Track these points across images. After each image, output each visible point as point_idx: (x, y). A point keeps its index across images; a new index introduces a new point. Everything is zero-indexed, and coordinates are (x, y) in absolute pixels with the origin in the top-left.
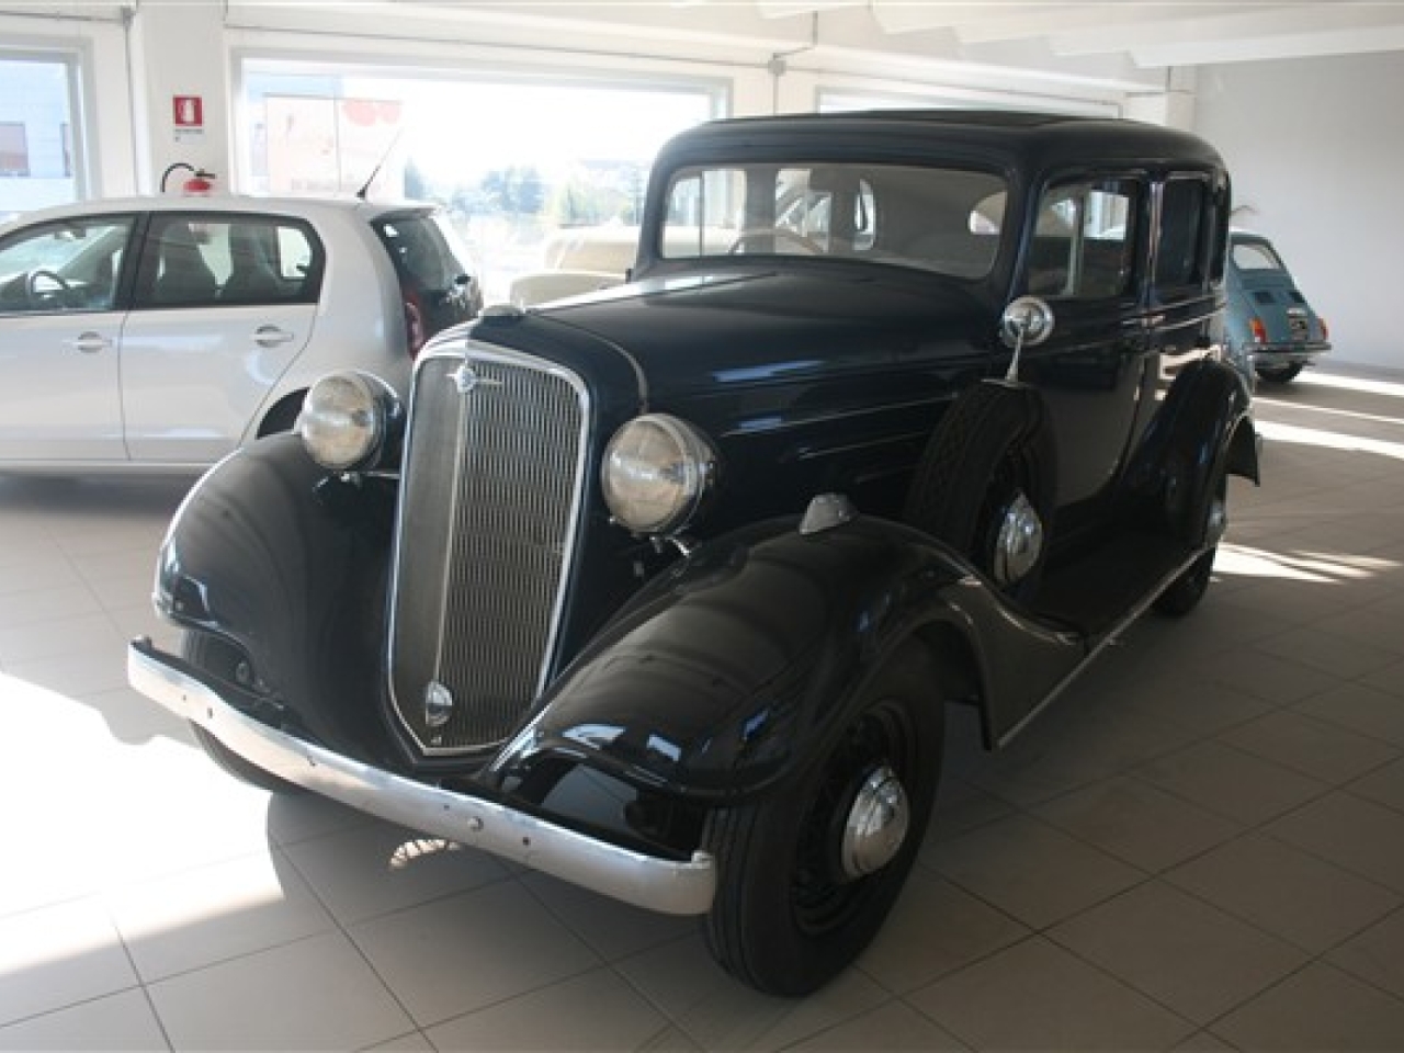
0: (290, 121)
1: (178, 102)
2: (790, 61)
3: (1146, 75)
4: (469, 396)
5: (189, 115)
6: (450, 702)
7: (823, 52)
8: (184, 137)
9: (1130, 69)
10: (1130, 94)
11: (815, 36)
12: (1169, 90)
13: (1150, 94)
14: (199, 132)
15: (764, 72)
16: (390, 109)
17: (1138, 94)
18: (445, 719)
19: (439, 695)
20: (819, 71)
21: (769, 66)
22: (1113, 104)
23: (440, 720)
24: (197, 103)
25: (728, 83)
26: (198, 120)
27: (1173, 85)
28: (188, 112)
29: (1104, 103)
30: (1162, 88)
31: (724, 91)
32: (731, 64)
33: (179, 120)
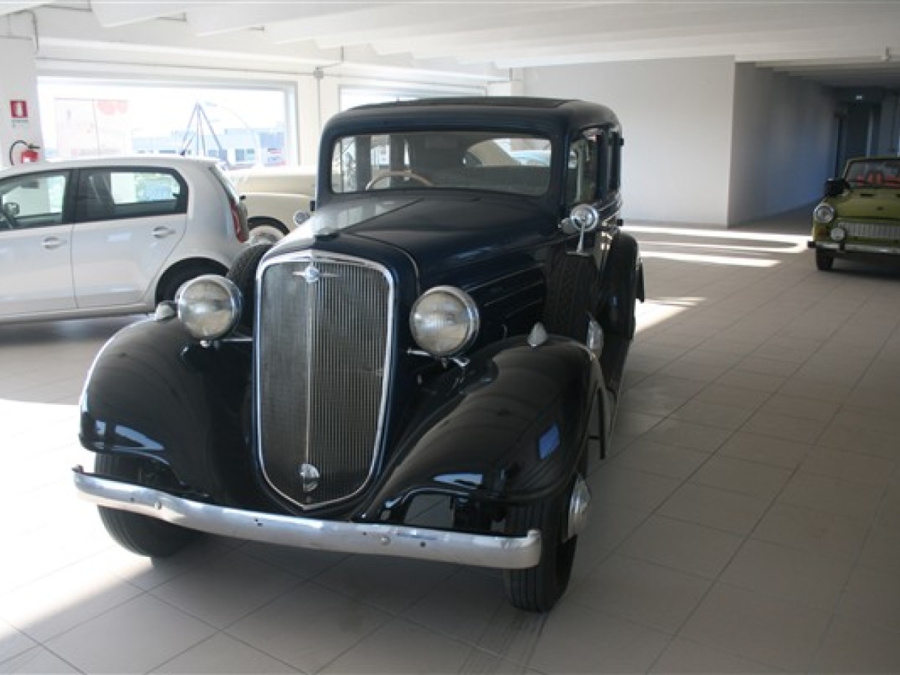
0: (69, 114)
1: (13, 103)
2: (325, 71)
3: (499, 72)
4: (316, 285)
5: (19, 111)
6: (317, 475)
7: (347, 65)
8: (17, 124)
9: (493, 68)
10: (490, 82)
11: (342, 57)
12: (512, 80)
13: (502, 82)
14: (26, 121)
15: (312, 77)
16: (122, 105)
17: (494, 82)
18: (315, 486)
19: (310, 471)
20: (340, 76)
21: (315, 74)
22: (483, 87)
23: (311, 487)
24: (24, 104)
25: (295, 84)
26: (25, 114)
27: (514, 77)
28: (19, 109)
29: (478, 87)
30: (508, 79)
31: (292, 89)
32: (295, 73)
33: (14, 114)
